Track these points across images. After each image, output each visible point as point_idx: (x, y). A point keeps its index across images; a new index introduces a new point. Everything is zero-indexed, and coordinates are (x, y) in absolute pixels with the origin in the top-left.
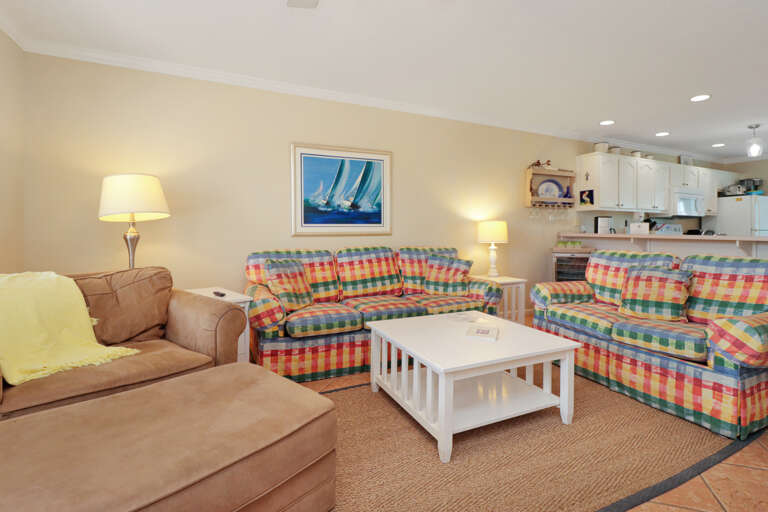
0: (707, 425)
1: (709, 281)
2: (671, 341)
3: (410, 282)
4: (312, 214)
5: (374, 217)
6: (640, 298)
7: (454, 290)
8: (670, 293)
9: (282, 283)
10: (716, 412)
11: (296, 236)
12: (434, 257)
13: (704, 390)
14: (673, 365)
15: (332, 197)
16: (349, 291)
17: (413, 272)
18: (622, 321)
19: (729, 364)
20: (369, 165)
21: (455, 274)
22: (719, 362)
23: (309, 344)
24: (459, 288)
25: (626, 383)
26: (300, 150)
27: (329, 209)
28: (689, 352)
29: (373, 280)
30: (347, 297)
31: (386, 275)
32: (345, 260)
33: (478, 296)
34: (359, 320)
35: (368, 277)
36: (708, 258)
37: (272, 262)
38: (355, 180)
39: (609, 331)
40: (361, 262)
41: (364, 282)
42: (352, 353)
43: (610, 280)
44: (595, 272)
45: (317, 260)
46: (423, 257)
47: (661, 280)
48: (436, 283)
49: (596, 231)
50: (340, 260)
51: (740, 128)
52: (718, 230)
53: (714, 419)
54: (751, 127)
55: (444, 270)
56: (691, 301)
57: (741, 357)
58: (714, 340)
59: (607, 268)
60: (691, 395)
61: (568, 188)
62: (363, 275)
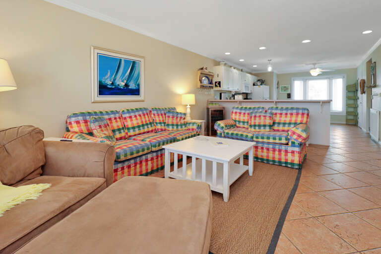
0: (290, 166)
1: (278, 116)
2: (277, 138)
3: (159, 125)
4: (104, 89)
5: (136, 92)
6: (257, 124)
7: (181, 127)
8: (268, 121)
9: (102, 131)
10: (293, 161)
11: (93, 102)
12: (169, 112)
13: (288, 154)
14: (277, 147)
15: (115, 80)
16: (131, 133)
17: (160, 120)
18: (257, 133)
19: (297, 143)
20: (134, 63)
21: (180, 120)
22: (293, 143)
23: (126, 164)
24: (184, 126)
25: (260, 157)
26: (97, 51)
27: (113, 87)
28: (284, 141)
29: (143, 125)
30: (130, 136)
31: (148, 122)
32: (127, 115)
33: (193, 129)
34: (150, 147)
35: (141, 124)
36: (282, 108)
37: (95, 118)
38: (127, 71)
39: (252, 137)
40: (135, 116)
41: (139, 127)
42: (147, 165)
43: (242, 118)
44: (236, 115)
45: (112, 116)
46: (163, 112)
47: (264, 116)
48: (173, 125)
49: (221, 99)
50: (124, 116)
51: (265, 61)
52: (252, 98)
53: (292, 164)
54: (269, 60)
55: (175, 118)
56: (274, 123)
57: (300, 140)
58: (292, 135)
59: (240, 113)
60: (284, 156)
61: (211, 80)
62: (138, 123)
